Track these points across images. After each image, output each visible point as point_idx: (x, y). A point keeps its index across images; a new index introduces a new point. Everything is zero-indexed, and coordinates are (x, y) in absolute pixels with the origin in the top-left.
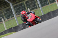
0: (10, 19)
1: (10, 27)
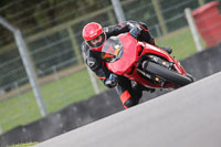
0: (13, 92)
1: (14, 125)
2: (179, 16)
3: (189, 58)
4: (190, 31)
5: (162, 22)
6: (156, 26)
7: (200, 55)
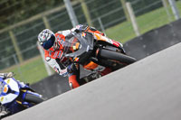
2: (33, 47)
3: (42, 82)
4: (42, 59)
5: (19, 52)
6: (14, 56)
7: (50, 78)
